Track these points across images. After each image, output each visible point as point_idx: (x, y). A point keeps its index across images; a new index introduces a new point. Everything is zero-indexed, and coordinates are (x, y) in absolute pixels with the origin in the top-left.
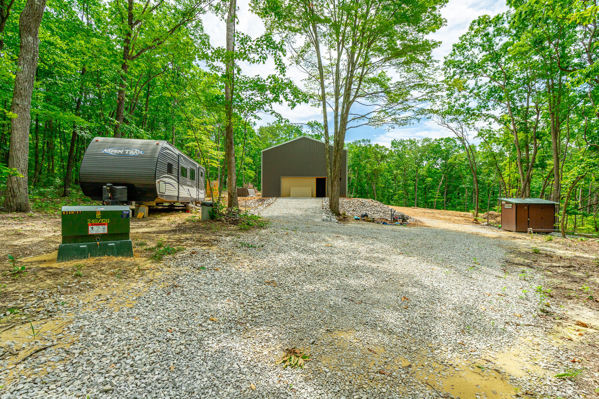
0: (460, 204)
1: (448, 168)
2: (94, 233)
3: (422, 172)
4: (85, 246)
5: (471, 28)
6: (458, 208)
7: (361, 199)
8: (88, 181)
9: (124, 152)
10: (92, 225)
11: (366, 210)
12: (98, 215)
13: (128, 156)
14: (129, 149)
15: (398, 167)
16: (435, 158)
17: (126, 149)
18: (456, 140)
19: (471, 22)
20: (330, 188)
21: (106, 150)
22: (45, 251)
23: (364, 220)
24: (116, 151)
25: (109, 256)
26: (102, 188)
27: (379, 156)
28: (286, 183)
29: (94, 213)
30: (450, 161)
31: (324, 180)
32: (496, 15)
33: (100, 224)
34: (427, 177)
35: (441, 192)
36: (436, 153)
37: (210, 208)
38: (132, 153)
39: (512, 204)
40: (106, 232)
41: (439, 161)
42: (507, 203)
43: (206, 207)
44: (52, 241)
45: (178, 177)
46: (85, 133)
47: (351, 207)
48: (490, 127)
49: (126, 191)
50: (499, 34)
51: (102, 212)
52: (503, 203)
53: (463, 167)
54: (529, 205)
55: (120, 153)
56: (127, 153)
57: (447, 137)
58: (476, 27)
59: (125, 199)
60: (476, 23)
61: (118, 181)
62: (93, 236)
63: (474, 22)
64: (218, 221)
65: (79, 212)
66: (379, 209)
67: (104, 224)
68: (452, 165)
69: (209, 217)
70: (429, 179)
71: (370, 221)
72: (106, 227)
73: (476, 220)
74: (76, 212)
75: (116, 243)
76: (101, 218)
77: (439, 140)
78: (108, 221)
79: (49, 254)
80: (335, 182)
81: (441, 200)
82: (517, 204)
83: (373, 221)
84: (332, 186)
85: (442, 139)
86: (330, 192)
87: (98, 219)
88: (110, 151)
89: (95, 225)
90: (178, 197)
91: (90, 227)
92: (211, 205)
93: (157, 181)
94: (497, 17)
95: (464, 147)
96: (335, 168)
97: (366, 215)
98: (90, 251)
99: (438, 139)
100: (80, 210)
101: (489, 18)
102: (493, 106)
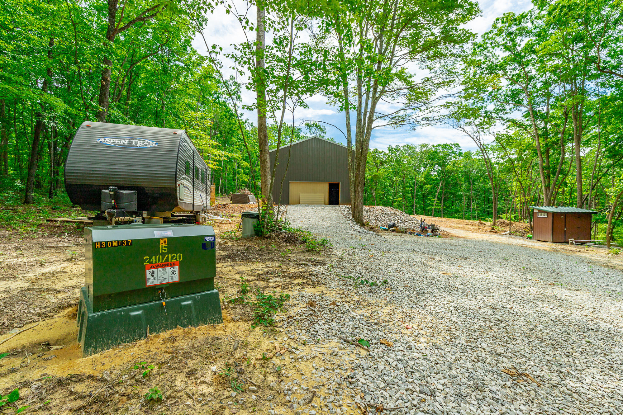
0: (457, 211)
1: (445, 175)
2: (156, 282)
3: (420, 178)
4: (139, 312)
5: (494, 26)
6: (456, 215)
7: (380, 207)
8: (78, 182)
9: (130, 143)
10: (152, 267)
11: (389, 219)
12: (163, 246)
13: (136, 147)
14: (135, 139)
15: (396, 173)
16: (432, 165)
17: (132, 138)
18: (453, 146)
19: (495, 20)
20: (353, 194)
21: (102, 140)
22: (39, 315)
23: (393, 231)
24: (117, 141)
25: (185, 326)
26: (100, 193)
27: (378, 161)
28: (294, 189)
29: (156, 242)
30: (448, 168)
31: (337, 185)
32: (521, 13)
33: (167, 264)
34: (425, 184)
35: (438, 199)
36: (433, 159)
37: (255, 221)
38: (141, 144)
39: (548, 213)
40: (177, 279)
41: (436, 168)
42: (540, 211)
43: (248, 219)
44: (48, 290)
45: (193, 180)
46: (56, 124)
47: (372, 216)
48: (507, 131)
49: (136, 197)
50: (521, 35)
51: (170, 240)
52: (535, 211)
53: (460, 175)
54: (566, 214)
55: (123, 145)
56: (134, 144)
57: (445, 143)
58: (500, 25)
59: (134, 208)
60: (500, 21)
61: (122, 183)
62: (155, 289)
63: (498, 19)
64: (267, 238)
65: (127, 242)
66: (402, 218)
67: (173, 264)
68: (450, 172)
69: (253, 233)
70: (429, 186)
71: (401, 232)
72: (177, 269)
73: (493, 229)
74: (122, 242)
75: (193, 299)
76: (168, 253)
77: (437, 146)
78: (180, 257)
79: (48, 321)
80: (359, 188)
81: (439, 207)
82: (554, 214)
83: (406, 232)
84: (355, 192)
85: (439, 145)
86: (353, 199)
87: (163, 255)
88: (110, 141)
89: (157, 267)
90: (193, 205)
91: (148, 272)
92: (257, 216)
93: (178, 183)
94: (522, 15)
95: (460, 154)
96: (359, 172)
97: (394, 226)
98: (149, 321)
99: (435, 145)
100: (130, 238)
101: (514, 16)
102: (511, 109)
